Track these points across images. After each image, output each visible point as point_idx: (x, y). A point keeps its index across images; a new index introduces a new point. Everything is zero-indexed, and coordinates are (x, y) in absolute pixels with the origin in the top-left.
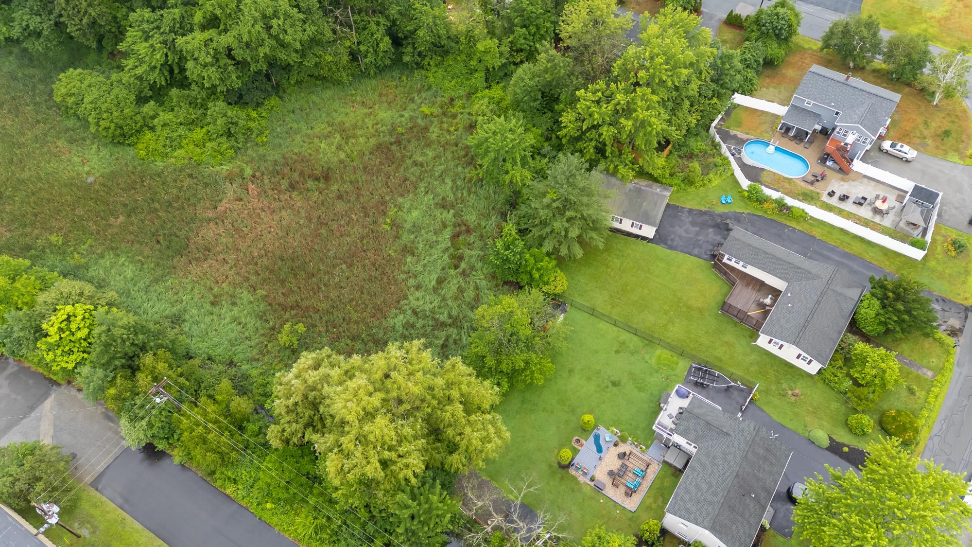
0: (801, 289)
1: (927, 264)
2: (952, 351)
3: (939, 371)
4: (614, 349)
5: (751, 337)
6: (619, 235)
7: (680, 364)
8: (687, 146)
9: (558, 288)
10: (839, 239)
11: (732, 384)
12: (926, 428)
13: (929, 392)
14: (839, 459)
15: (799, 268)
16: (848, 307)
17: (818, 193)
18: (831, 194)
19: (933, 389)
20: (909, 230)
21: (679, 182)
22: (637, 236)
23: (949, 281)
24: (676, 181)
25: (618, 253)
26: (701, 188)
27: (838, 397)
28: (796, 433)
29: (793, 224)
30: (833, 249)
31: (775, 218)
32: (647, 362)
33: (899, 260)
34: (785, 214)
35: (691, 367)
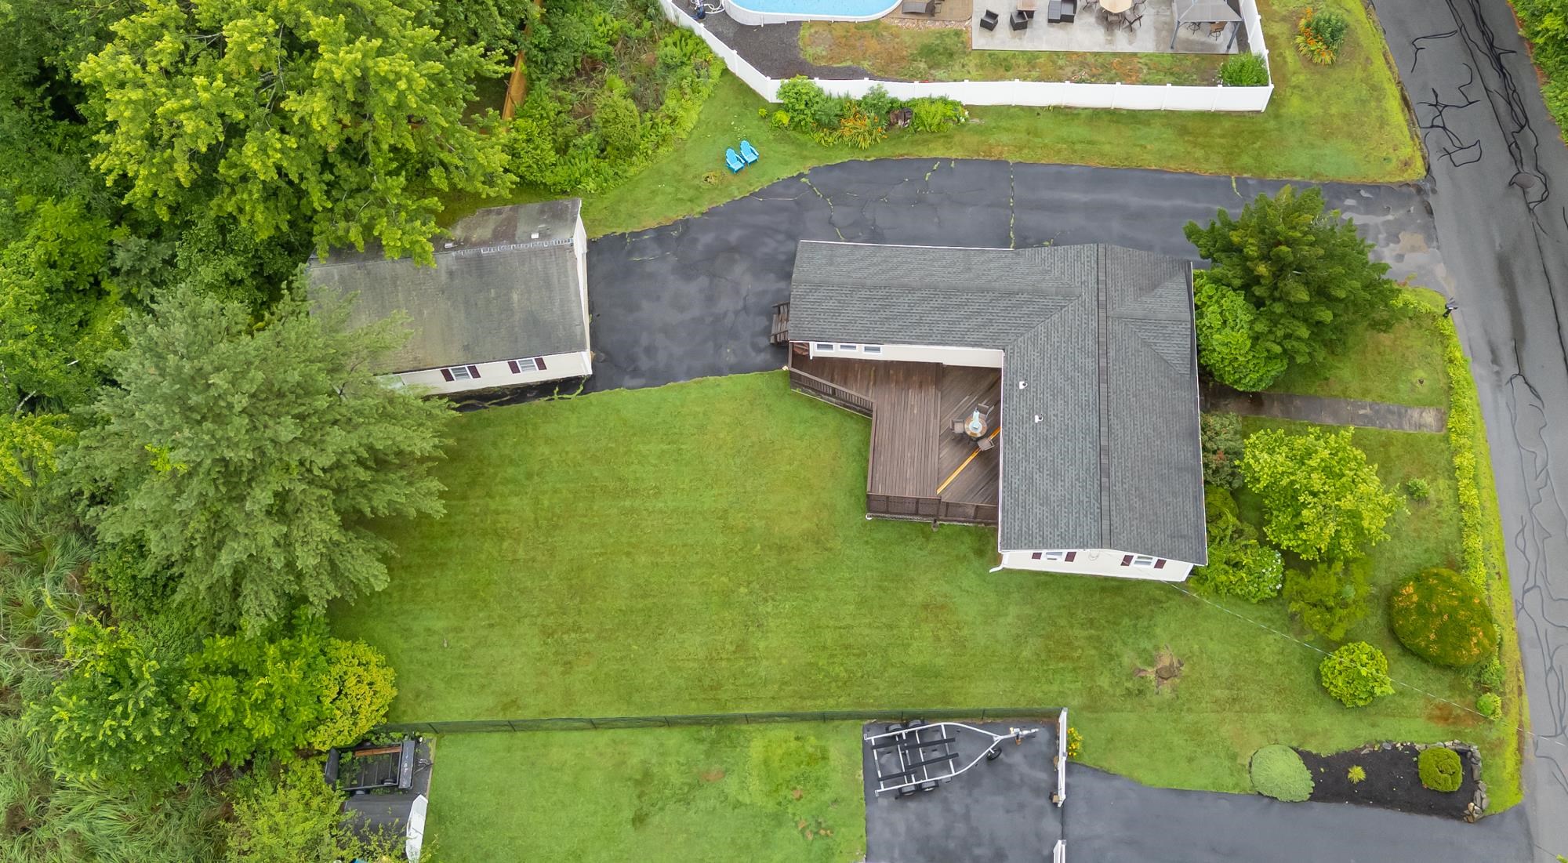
0: (1042, 353)
1: (1283, 111)
2: (1448, 326)
3: (1447, 397)
4: (628, 814)
5: (980, 553)
6: (491, 412)
7: (833, 753)
8: (564, 44)
9: (365, 711)
10: (1063, 140)
11: (998, 738)
12: (1495, 585)
13: (1452, 472)
14: (1353, 807)
15: (1011, 294)
16: (1177, 348)
17: (958, 34)
18: (989, 22)
19: (1457, 461)
20: (1203, 39)
21: (593, 161)
22: (545, 389)
23: (1349, 135)
24: (583, 166)
25: (511, 471)
26: (662, 151)
27: (1267, 614)
28: (1219, 795)
29: (938, 151)
30: (1060, 175)
31: (887, 151)
32: (738, 805)
33: (1218, 131)
34: (903, 129)
35: (867, 748)
